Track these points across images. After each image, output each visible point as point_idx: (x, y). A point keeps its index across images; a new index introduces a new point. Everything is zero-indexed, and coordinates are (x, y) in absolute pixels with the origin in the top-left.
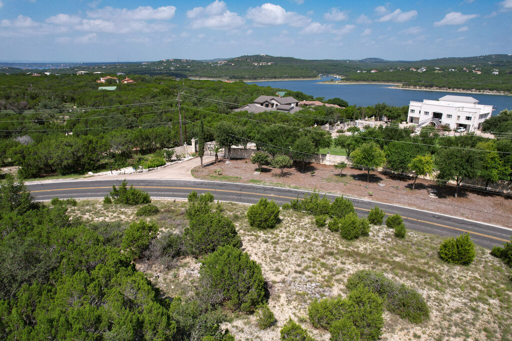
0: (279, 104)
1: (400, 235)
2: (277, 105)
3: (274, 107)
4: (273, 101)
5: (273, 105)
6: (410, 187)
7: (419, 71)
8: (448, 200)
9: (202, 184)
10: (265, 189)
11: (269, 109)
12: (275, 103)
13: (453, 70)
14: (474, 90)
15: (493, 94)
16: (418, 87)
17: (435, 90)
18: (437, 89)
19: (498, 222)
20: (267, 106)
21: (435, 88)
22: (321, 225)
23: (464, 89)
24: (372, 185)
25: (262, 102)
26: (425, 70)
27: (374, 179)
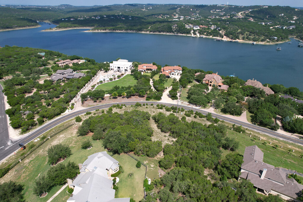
0: (68, 73)
1: (126, 106)
2: (67, 74)
3: (66, 74)
4: (65, 72)
5: (65, 74)
6: (123, 98)
7: (97, 18)
8: (129, 99)
9: (90, 108)
10: (102, 106)
11: (64, 76)
12: (66, 73)
13: (113, 17)
14: (124, 30)
15: (131, 32)
16: (99, 30)
17: (108, 32)
18: (108, 31)
19: (135, 101)
20: (63, 74)
21: (108, 30)
22: (117, 108)
23: (120, 30)
24: (117, 99)
25: (60, 73)
26: (99, 18)
27: (116, 98)
